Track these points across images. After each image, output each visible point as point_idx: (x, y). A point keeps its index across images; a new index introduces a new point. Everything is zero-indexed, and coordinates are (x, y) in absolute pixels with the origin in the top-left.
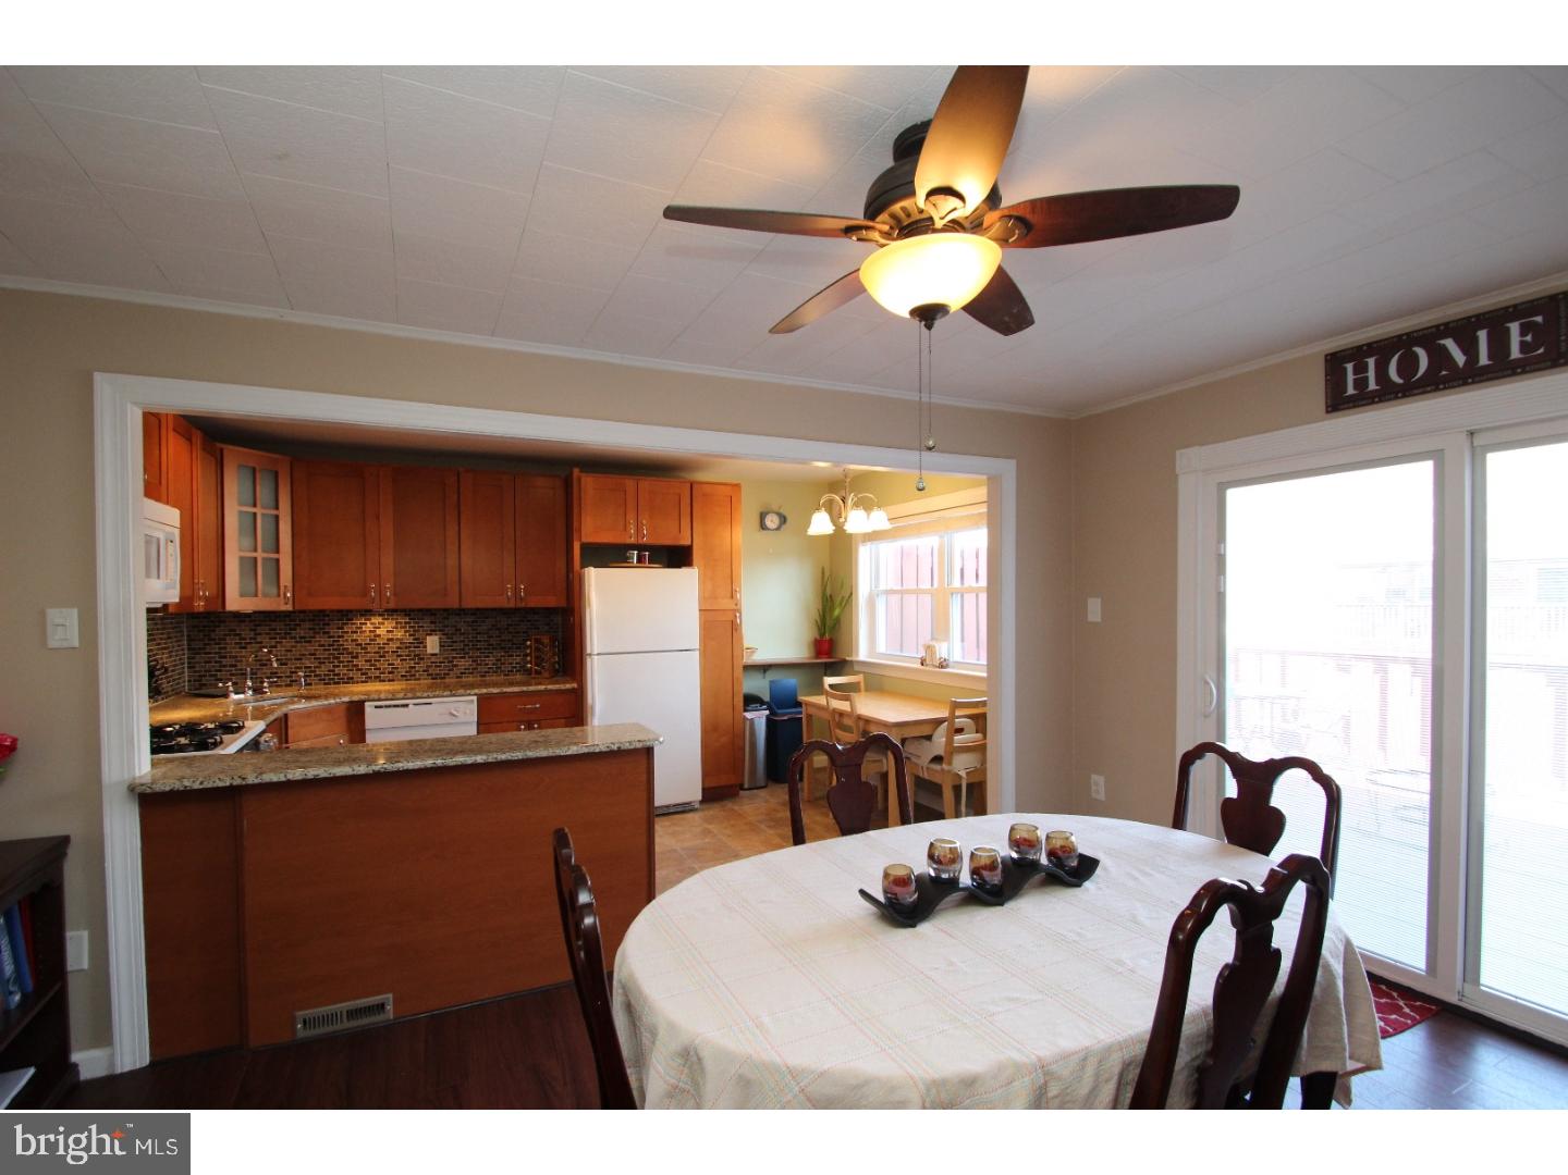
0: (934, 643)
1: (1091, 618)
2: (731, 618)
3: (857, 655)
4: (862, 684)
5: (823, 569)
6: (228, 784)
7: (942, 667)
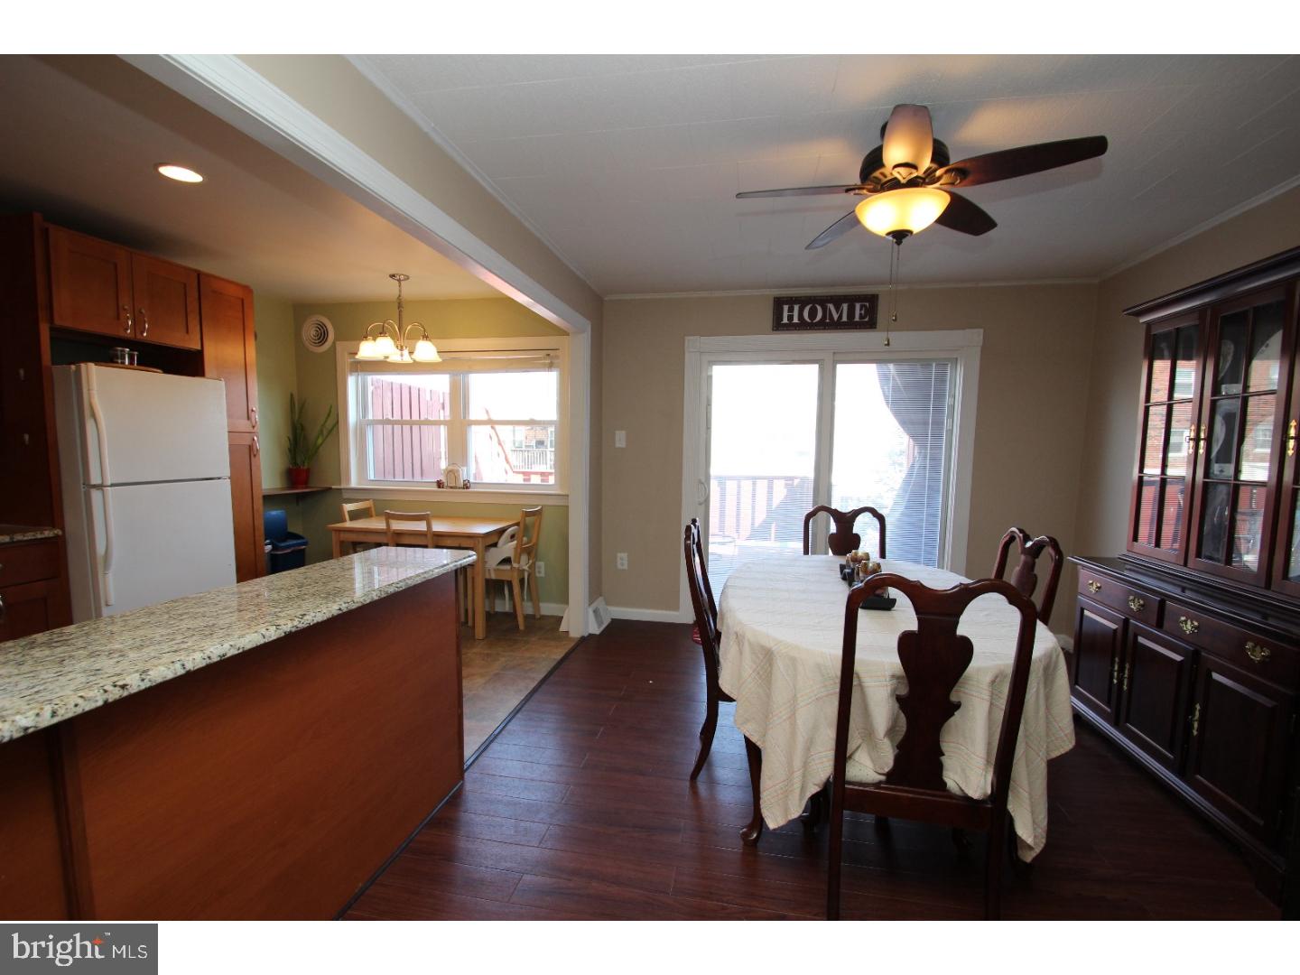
0: (455, 468)
1: (618, 445)
2: (249, 443)
3: (348, 479)
4: (373, 509)
5: (292, 395)
6: (100, 703)
7: (467, 488)
